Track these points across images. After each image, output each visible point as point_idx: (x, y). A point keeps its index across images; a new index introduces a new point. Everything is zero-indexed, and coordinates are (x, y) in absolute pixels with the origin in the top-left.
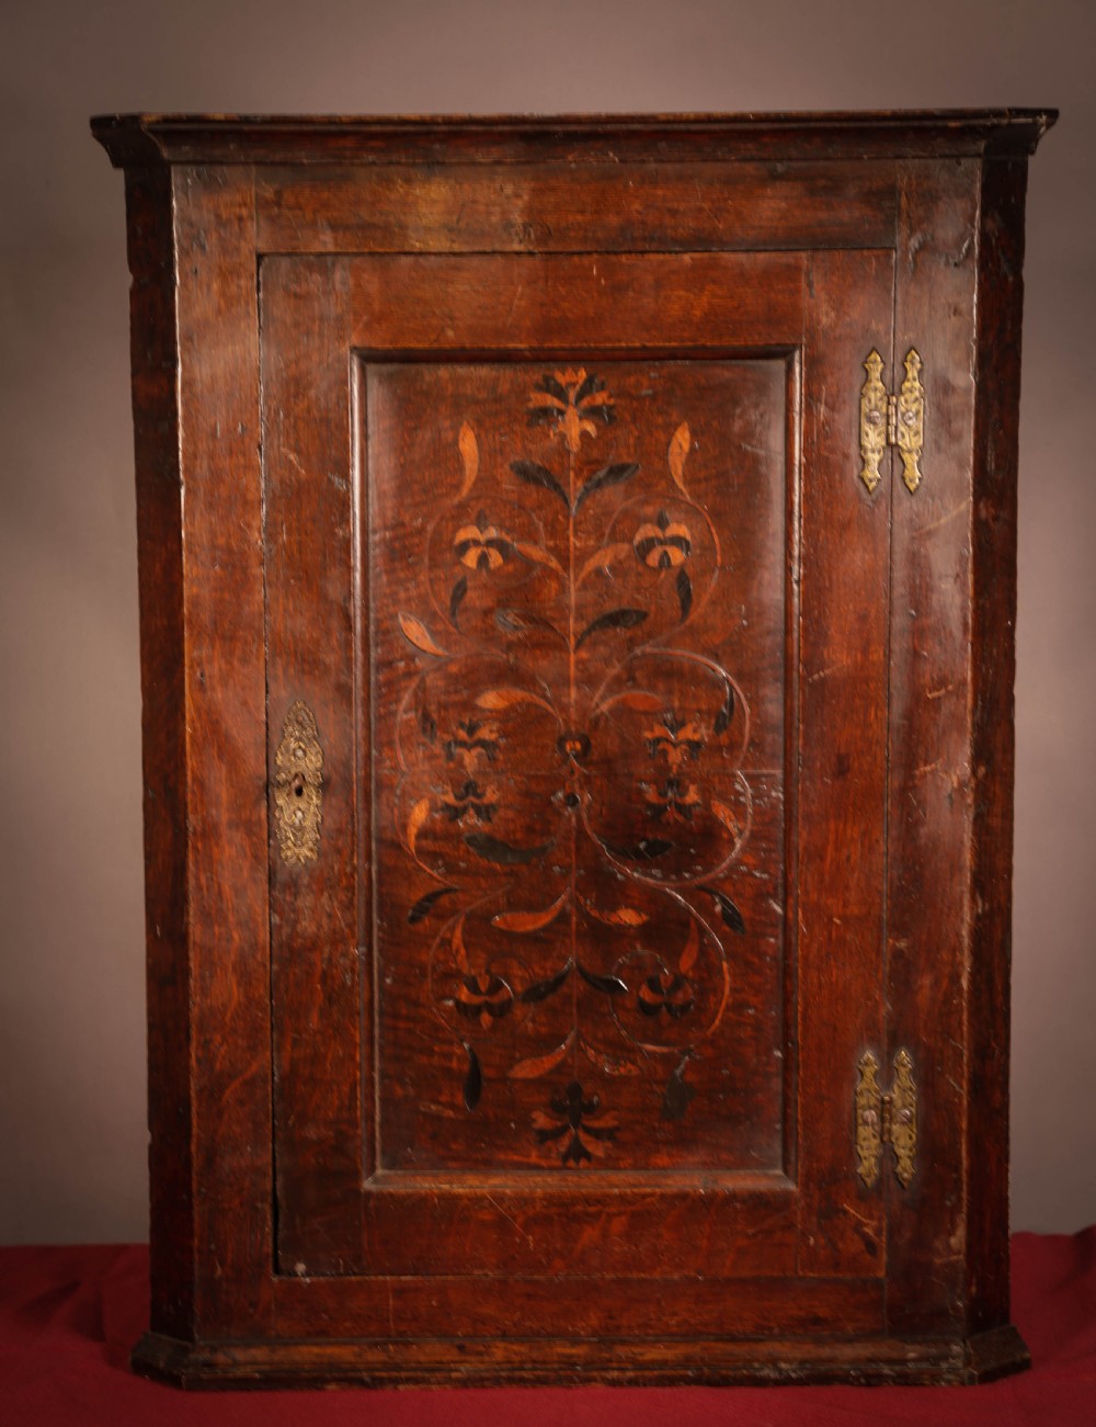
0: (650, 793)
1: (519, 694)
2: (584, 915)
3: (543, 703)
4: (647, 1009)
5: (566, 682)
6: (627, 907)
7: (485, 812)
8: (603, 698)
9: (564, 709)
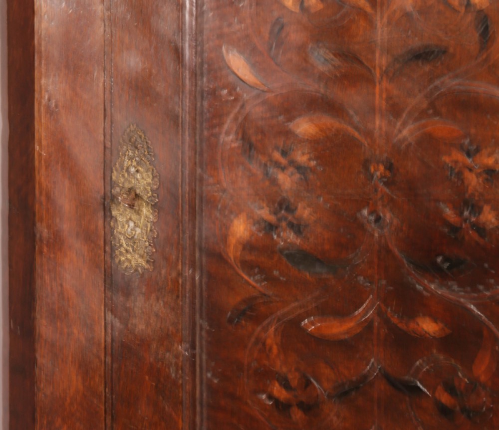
0: (449, 213)
1: (328, 121)
2: (386, 322)
3: (350, 129)
4: (444, 411)
5: (372, 110)
6: (424, 315)
7: (297, 228)
8: (404, 124)
9: (369, 134)
